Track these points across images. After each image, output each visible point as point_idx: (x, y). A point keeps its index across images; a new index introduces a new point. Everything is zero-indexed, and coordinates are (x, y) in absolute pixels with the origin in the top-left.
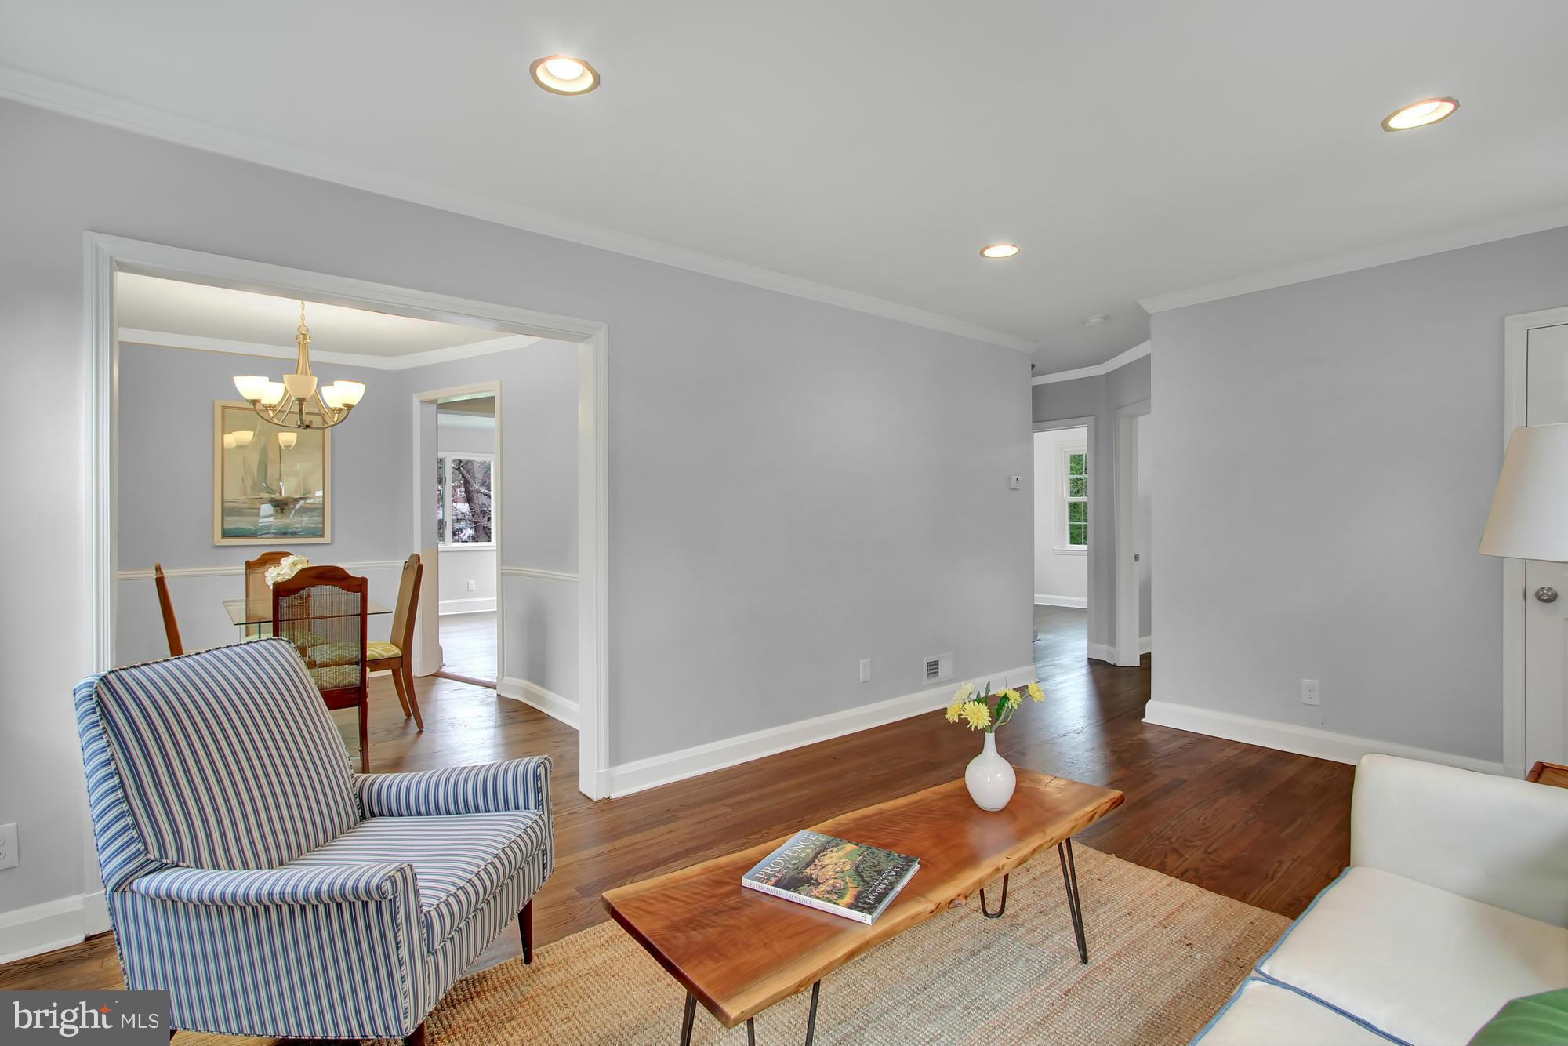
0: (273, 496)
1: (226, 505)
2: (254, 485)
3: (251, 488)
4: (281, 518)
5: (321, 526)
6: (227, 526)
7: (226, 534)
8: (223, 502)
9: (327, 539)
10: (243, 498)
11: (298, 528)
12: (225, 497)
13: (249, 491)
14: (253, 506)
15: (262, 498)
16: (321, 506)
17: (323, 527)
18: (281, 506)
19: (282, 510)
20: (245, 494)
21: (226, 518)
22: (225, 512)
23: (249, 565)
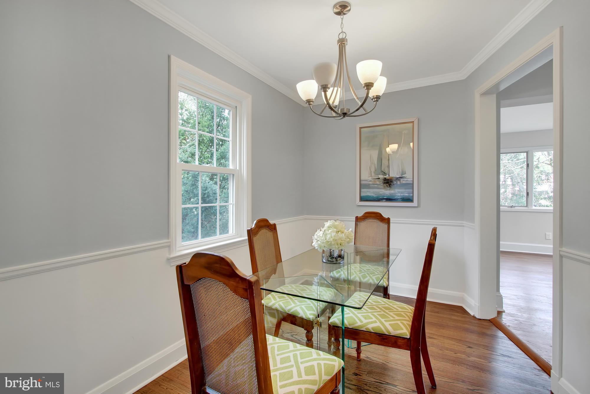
0: (385, 177)
1: (363, 182)
2: (375, 170)
3: (374, 172)
4: (389, 190)
5: (412, 195)
6: (363, 195)
7: (362, 199)
8: (360, 181)
9: (415, 204)
10: (370, 178)
11: (398, 196)
12: (362, 178)
13: (373, 174)
14: (375, 183)
15: (379, 178)
16: (412, 182)
17: (413, 196)
18: (388, 182)
19: (390, 185)
20: (371, 176)
21: (362, 190)
22: (361, 186)
23: (357, 219)
